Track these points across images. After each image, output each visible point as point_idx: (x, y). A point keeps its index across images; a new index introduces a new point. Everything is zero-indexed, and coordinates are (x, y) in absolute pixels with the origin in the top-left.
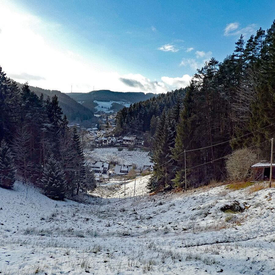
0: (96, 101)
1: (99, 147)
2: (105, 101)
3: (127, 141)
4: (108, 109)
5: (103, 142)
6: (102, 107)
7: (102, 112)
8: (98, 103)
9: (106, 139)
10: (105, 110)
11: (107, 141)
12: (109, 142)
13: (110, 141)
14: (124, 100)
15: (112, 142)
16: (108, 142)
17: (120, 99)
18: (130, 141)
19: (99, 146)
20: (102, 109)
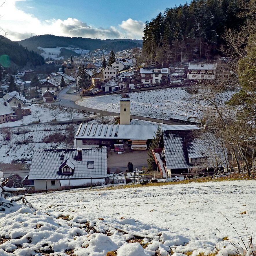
0: (41, 48)
1: (138, 90)
2: (51, 47)
3: (199, 72)
4: (57, 56)
5: (143, 78)
6: (50, 54)
7: (51, 59)
8: (44, 49)
9: (150, 72)
10: (53, 57)
11: (154, 76)
12: (157, 78)
13: (160, 76)
14: (72, 46)
15: (164, 77)
16: (154, 78)
17: (68, 45)
18: (206, 72)
19: (136, 87)
20: (50, 56)
